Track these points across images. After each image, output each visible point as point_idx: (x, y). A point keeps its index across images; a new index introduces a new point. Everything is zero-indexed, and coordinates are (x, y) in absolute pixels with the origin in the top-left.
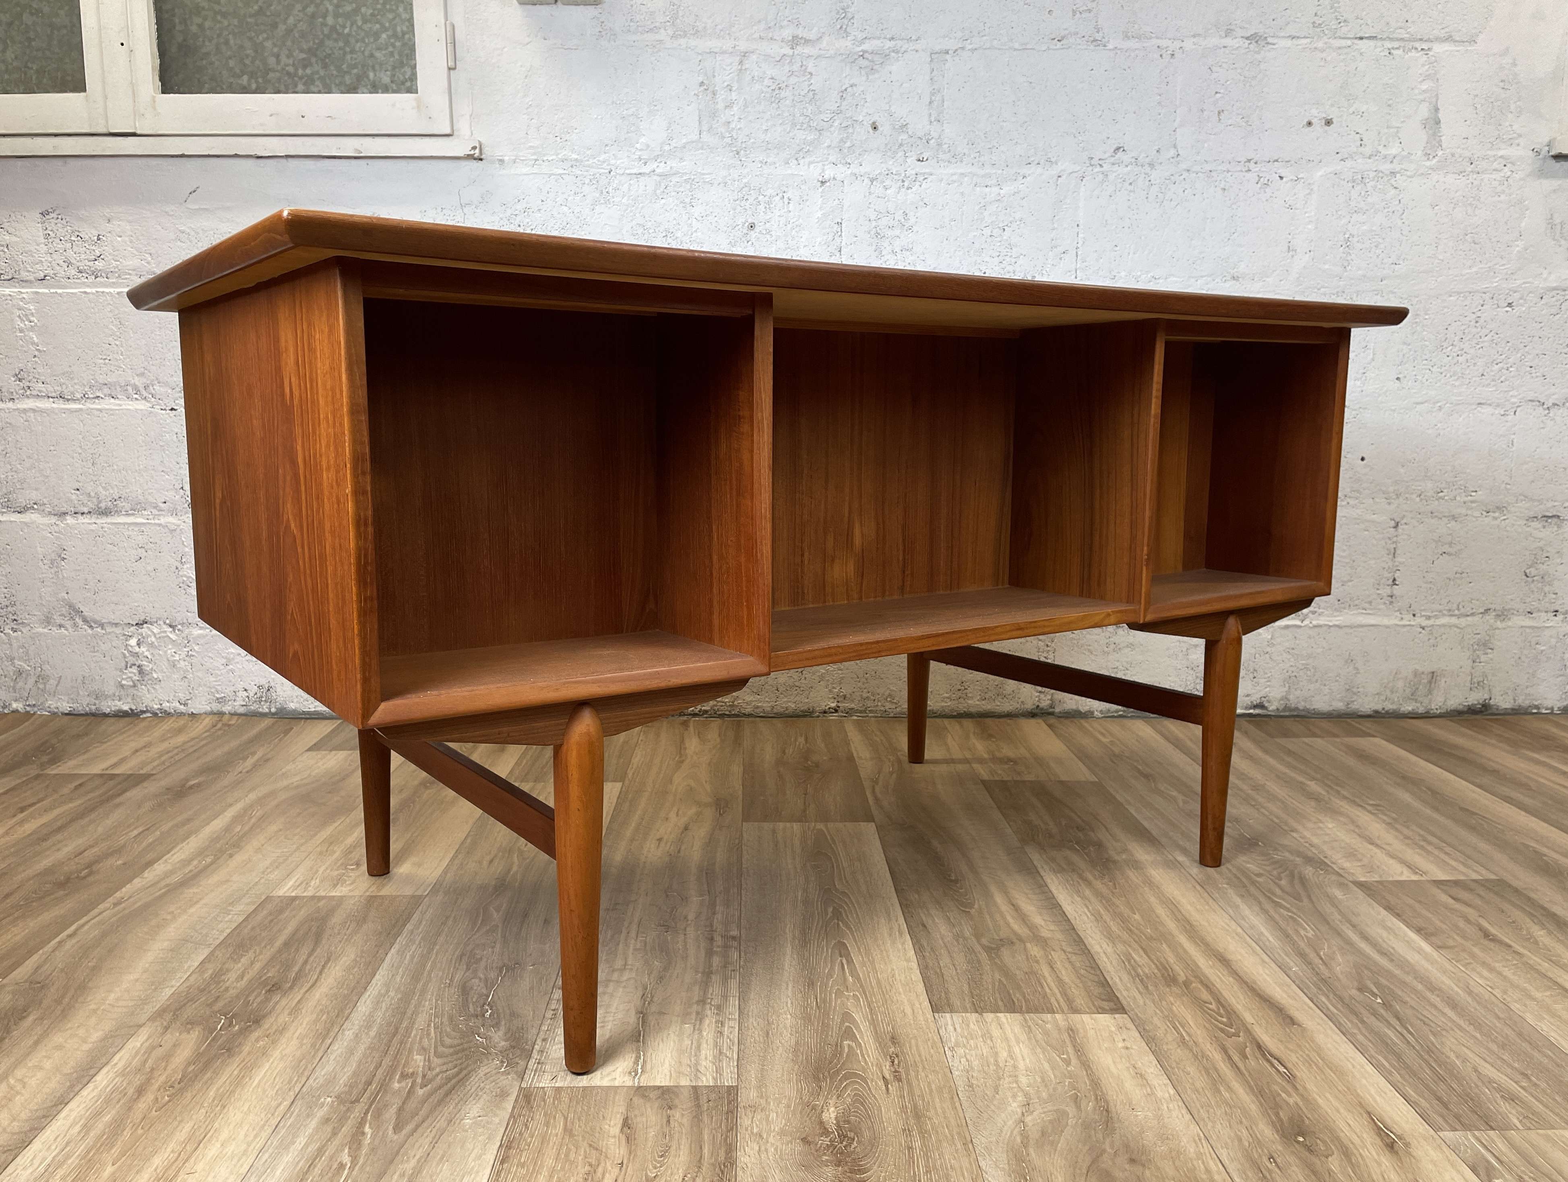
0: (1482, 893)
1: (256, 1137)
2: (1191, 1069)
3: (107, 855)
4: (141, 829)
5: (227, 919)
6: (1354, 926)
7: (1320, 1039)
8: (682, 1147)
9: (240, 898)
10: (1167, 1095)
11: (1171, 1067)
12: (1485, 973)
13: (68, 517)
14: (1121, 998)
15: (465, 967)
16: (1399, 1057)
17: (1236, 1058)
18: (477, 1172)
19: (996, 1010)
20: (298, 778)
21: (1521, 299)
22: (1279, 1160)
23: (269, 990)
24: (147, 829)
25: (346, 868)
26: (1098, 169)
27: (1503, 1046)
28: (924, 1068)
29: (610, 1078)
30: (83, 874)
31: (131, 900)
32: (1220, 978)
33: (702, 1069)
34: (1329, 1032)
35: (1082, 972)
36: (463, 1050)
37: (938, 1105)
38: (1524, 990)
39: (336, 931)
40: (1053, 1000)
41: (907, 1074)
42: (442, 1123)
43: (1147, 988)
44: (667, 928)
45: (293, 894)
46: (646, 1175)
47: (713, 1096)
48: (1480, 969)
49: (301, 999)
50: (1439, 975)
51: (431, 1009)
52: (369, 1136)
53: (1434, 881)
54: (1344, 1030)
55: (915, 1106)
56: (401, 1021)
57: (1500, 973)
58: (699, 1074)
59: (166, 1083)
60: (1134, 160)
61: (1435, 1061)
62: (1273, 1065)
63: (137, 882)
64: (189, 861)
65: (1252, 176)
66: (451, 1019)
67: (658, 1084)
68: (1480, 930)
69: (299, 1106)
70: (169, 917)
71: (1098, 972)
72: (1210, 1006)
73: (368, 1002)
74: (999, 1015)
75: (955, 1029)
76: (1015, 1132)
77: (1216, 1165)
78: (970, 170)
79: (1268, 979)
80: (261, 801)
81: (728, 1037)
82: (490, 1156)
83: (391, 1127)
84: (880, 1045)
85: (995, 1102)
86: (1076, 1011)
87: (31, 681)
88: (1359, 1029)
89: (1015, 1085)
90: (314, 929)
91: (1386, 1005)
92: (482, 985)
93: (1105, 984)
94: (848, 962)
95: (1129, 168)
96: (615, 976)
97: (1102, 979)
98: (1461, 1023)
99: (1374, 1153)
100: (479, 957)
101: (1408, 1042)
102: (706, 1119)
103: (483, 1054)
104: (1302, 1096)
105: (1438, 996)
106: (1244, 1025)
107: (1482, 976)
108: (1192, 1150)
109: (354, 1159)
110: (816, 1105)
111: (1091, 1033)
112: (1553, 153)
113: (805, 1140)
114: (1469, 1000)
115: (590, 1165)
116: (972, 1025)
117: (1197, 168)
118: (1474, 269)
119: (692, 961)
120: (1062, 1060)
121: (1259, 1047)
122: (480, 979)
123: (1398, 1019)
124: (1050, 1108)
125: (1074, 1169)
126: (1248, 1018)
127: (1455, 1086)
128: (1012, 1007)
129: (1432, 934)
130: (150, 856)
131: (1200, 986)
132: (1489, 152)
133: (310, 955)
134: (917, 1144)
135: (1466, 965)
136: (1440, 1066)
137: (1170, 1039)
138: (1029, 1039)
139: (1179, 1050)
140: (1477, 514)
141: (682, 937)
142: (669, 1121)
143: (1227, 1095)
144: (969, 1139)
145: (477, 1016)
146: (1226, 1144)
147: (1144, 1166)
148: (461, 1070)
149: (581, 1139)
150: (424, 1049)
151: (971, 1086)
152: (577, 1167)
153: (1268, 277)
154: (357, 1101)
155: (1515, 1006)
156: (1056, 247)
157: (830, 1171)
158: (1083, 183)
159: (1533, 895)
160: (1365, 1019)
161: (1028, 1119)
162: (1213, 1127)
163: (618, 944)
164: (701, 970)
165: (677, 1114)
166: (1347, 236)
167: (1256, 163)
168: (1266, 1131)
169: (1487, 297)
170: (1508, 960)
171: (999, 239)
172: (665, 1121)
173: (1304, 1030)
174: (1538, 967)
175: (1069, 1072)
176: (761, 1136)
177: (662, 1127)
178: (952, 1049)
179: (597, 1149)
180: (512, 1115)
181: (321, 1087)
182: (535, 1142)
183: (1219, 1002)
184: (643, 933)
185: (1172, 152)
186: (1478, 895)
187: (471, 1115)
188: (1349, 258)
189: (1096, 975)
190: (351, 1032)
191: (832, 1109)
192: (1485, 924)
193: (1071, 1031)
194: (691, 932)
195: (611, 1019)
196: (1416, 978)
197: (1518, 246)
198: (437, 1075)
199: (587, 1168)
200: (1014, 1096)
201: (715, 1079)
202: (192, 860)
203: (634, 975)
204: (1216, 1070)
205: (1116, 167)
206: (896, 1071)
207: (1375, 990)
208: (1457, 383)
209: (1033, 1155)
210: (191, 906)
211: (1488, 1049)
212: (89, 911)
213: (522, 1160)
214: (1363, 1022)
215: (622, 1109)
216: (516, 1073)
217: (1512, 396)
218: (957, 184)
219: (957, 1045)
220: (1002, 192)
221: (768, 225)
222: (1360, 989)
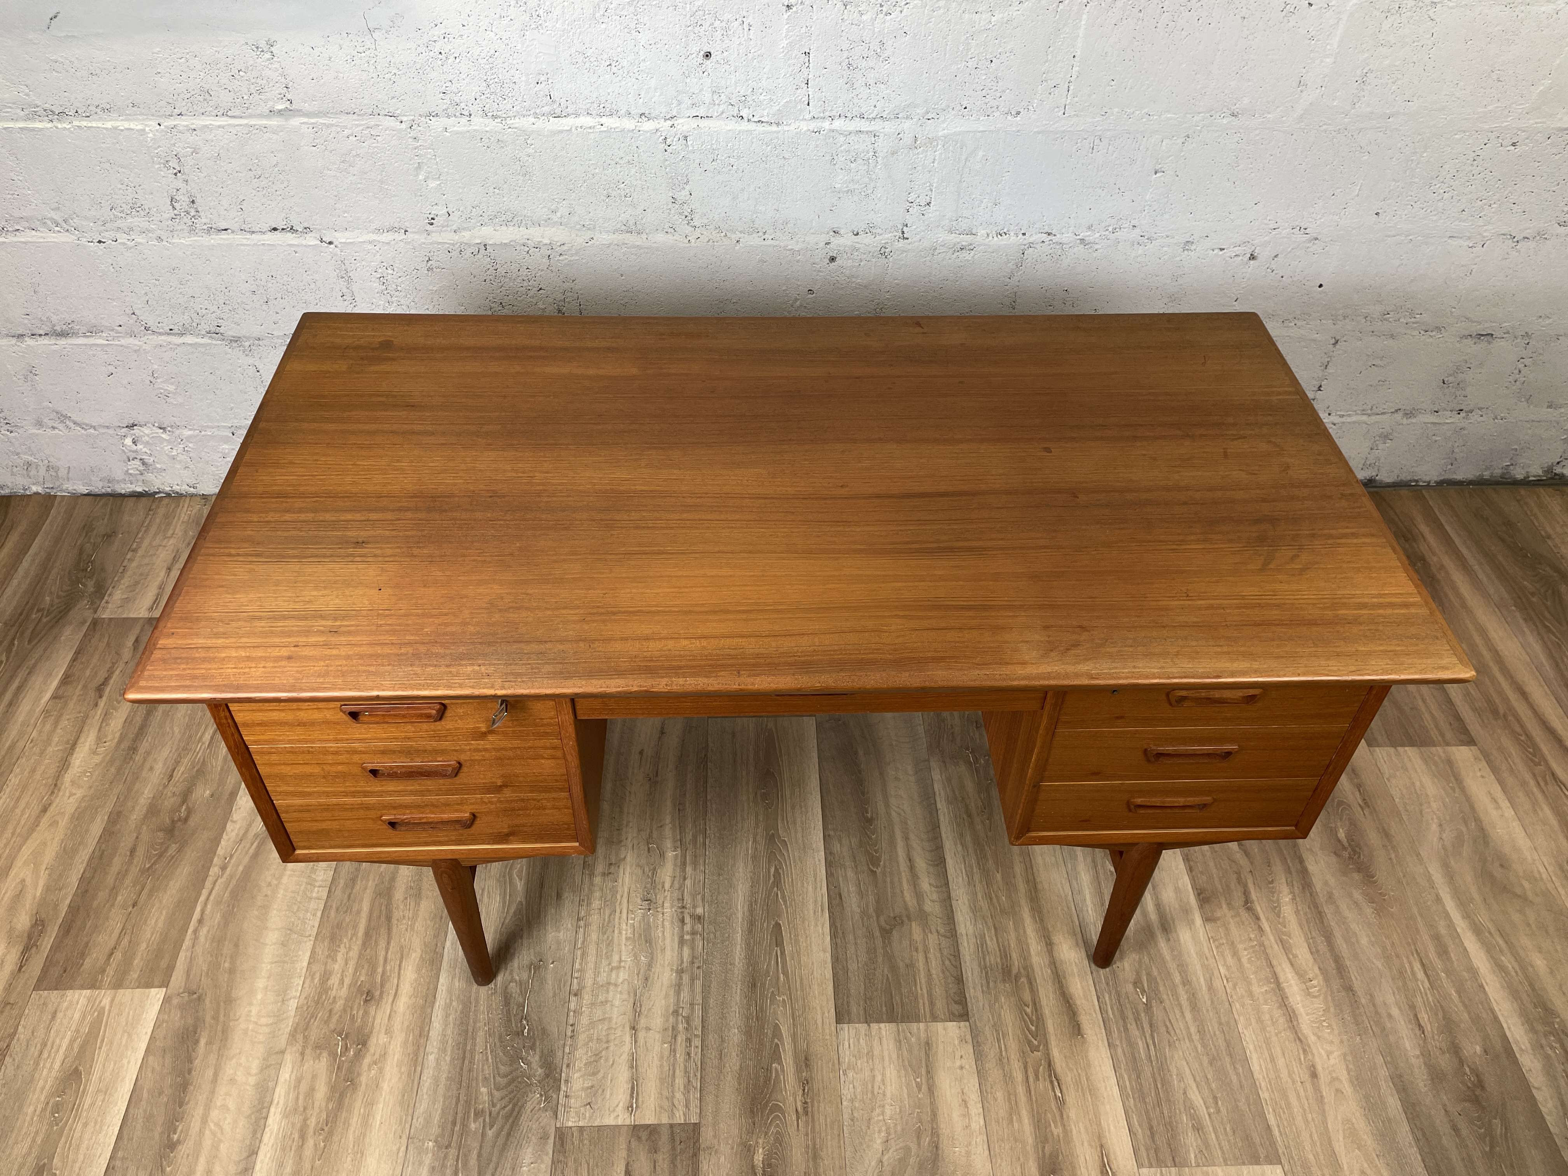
2: (999, 1095)
5: (314, 895)
7: (1092, 1054)
10: (978, 1128)
11: (986, 1092)
12: (1229, 958)
13: (26, 339)
14: (968, 999)
16: (1138, 1076)
17: (1031, 1080)
19: (880, 1019)
23: (366, 1000)
27: (1212, 1061)
28: (824, 1098)
29: (615, 1114)
30: (183, 813)
31: (232, 862)
32: (1041, 973)
34: (1100, 1044)
35: (947, 962)
36: (513, 1080)
37: (829, 1144)
38: (1249, 983)
40: (921, 1004)
41: (812, 1108)
42: (508, 1172)
43: (988, 984)
44: (650, 904)
47: (683, 1137)
48: (1227, 952)
49: (390, 1012)
50: (1196, 961)
51: (485, 1025)
54: (1110, 1045)
55: (814, 1145)
56: (466, 1042)
57: (1240, 960)
58: (675, 1111)
59: (317, 1124)
61: (1161, 1079)
62: (1053, 1087)
65: (1278, 3)
66: (500, 1038)
67: (647, 1121)
68: (1244, 893)
69: (412, 1150)
71: (958, 965)
72: (1027, 1010)
73: (439, 1015)
74: (881, 1025)
75: (849, 1046)
79: (1075, 971)
81: (694, 1060)
84: (797, 1069)
85: (866, 1139)
86: (935, 1018)
87: (42, 471)
88: (1121, 1039)
89: (881, 1118)
90: (384, 910)
91: (1148, 1005)
92: (518, 990)
93: (960, 979)
94: (781, 952)
96: (614, 976)
97: (959, 972)
98: (1193, 1030)
100: (512, 950)
101: (1150, 1057)
102: (679, 1164)
103: (528, 1085)
104: (1064, 1126)
105: (1187, 991)
106: (1045, 1036)
107: (1225, 964)
110: (750, 1145)
111: (941, 1049)
114: (1207, 996)
116: (861, 1043)
119: (668, 954)
120: (917, 1084)
121: (1050, 1065)
122: (516, 983)
123: (1151, 1026)
124: (901, 1145)
126: (1050, 1026)
127: (1166, 1113)
128: (891, 1015)
131: (1025, 980)
133: (387, 950)
135: (1219, 948)
136: (1162, 1087)
137: (993, 1056)
138: (898, 1057)
139: (995, 1070)
140: (1416, 333)
141: (661, 917)
142: (655, 1167)
143: (1017, 1127)
145: (519, 1034)
148: (515, 1105)
150: (486, 1079)
151: (853, 1120)
153: (1269, 113)
154: (450, 1145)
155: (1236, 1006)
156: (1046, 81)
158: (1087, 10)
160: (1129, 1026)
161: (885, 1159)
162: (1000, 1164)
164: (675, 968)
166: (1365, 71)
169: (1492, 136)
170: (1251, 938)
171: (984, 72)
172: (652, 1167)
173: (1084, 1042)
174: (1270, 950)
175: (919, 1100)
178: (845, 1073)
180: (553, 1162)
181: (423, 1128)
183: (1035, 1004)
184: (632, 911)
187: (526, 1162)
189: (956, 967)
190: (434, 1056)
191: (760, 1151)
193: (928, 1047)
194: (667, 910)
195: (613, 1036)
196: (1178, 966)
198: (499, 1112)
200: (880, 1132)
201: (685, 1115)
203: (627, 976)
204: (1016, 1096)
206: (805, 1103)
207: (1145, 985)
214: (1126, 1030)
215: (624, 1154)
216: (552, 1108)
217: (1486, 230)
218: (942, 11)
219: (849, 1068)
220: (994, 19)
221: (726, 54)
222: (1135, 984)
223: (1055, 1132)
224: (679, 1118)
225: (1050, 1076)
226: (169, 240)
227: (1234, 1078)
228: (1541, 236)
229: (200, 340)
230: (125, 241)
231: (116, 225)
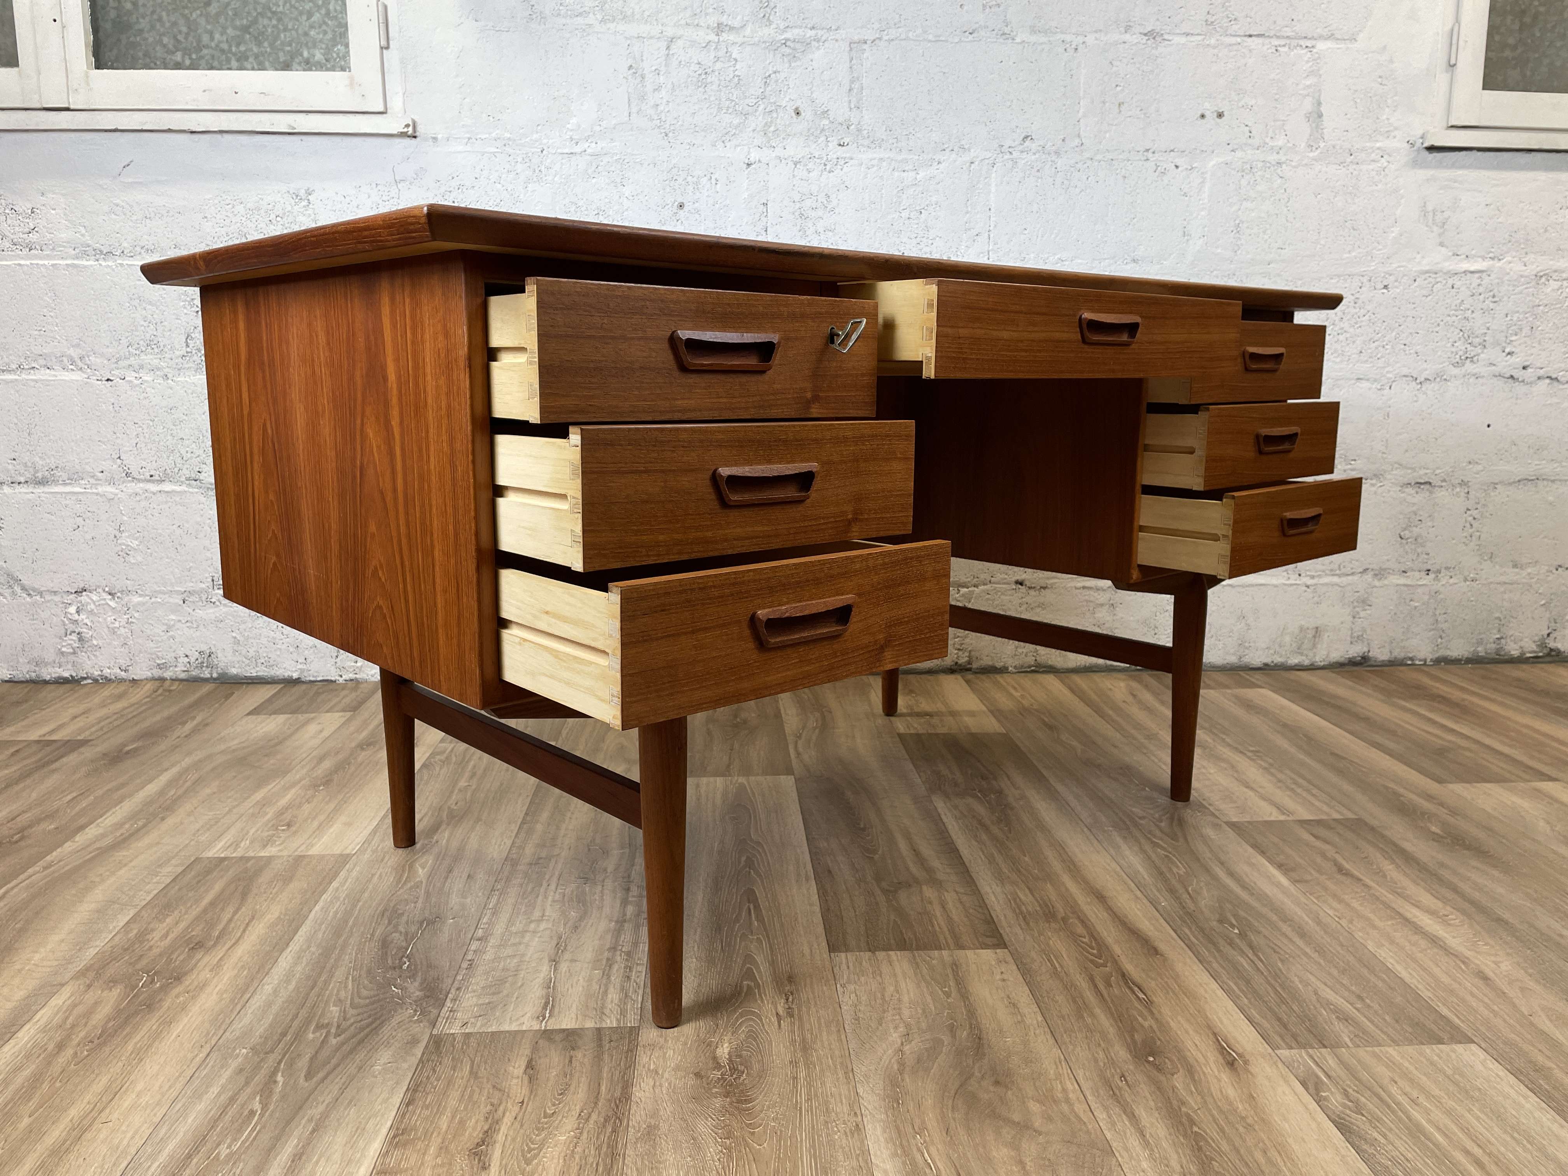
0: (1341, 832)
1: (170, 1087)
2: (1060, 998)
3: (38, 821)
4: (74, 794)
5: (155, 880)
6: (1222, 863)
7: (1179, 967)
8: (581, 1085)
9: (169, 860)
10: (1035, 1022)
11: (1041, 996)
12: (1335, 904)
13: (5, 487)
14: (1004, 935)
15: (386, 922)
16: (1248, 982)
17: (1101, 987)
18: (383, 1115)
19: (887, 948)
20: (236, 742)
21: (1396, 281)
22: (1128, 1078)
23: (193, 948)
24: (82, 794)
25: (277, 829)
26: (1007, 156)
27: (1343, 972)
28: (816, 1003)
29: (518, 1023)
30: (16, 837)
31: (61, 863)
32: (1095, 914)
33: (607, 1011)
34: (1188, 960)
35: (971, 911)
36: (379, 1001)
37: (825, 1038)
38: (1368, 919)
39: (263, 891)
40: (941, 938)
41: (799, 1011)
42: (352, 1069)
43: (1028, 924)
44: (586, 880)
45: (222, 855)
46: (545, 1112)
47: (614, 1037)
48: (1330, 900)
49: (224, 955)
50: (1293, 906)
51: (351, 962)
52: (281, 1084)
53: (1299, 821)
54: (1201, 958)
55: (804, 1040)
56: (320, 974)
57: (1348, 905)
58: (604, 1017)
59: (86, 1037)
60: (1040, 148)
61: (1280, 985)
62: (1134, 992)
63: (68, 847)
64: (120, 825)
65: (1151, 165)
66: (369, 972)
67: (564, 1027)
68: (1335, 865)
69: (214, 1057)
70: (97, 879)
71: (986, 912)
72: (1084, 940)
73: (289, 957)
74: (890, 952)
75: (848, 967)
76: (893, 1061)
77: (1072, 1084)
78: (887, 156)
79: (1138, 913)
80: (197, 765)
81: (635, 981)
82: (397, 1100)
83: (303, 1075)
84: (777, 985)
85: (878, 1034)
86: (962, 948)
88: (1215, 958)
89: (897, 1017)
90: (240, 889)
91: (1242, 935)
92: (402, 938)
93: (990, 922)
94: (755, 907)
95: (1037, 156)
96: (532, 926)
97: (988, 917)
98: (1308, 950)
99: (1216, 1071)
100: (400, 912)
101: (1258, 969)
102: (606, 1056)
103: (398, 1004)
104: (1157, 1019)
105: (1290, 926)
106: (1112, 956)
107: (1331, 908)
108: (1052, 1072)
109: (265, 1107)
110: (711, 1041)
111: (973, 967)
112: (1426, 145)
113: (698, 1075)
114: (1318, 928)
115: (492, 1105)
116: (864, 963)
117: (1099, 157)
118: (1354, 254)
119: (607, 910)
120: (944, 993)
121: (1123, 975)
122: (401, 933)
123: (1252, 948)
124: (928, 1037)
125: (944, 1092)
126: (1117, 950)
127: (1295, 1008)
128: (902, 945)
129: (1293, 870)
130: (83, 821)
131: (1077, 922)
132: (1368, 144)
133: (235, 913)
134: (802, 1075)
135: (1317, 898)
136: (1283, 989)
137: (1044, 970)
138: (916, 974)
139: (1050, 981)
141: (599, 888)
142: (570, 1061)
143: (1089, 1020)
144: (850, 1068)
145: (395, 968)
146: (1084, 1064)
147: (1006, 1087)
148: (376, 1019)
149: (485, 1080)
150: (340, 1000)
151: (857, 1019)
152: (479, 1107)
153: (1165, 260)
154: (272, 1051)
155: (1359, 935)
156: (969, 229)
157: (718, 1102)
158: (995, 169)
159: (1387, 833)
160: (1222, 948)
161: (906, 1048)
162: (1073, 1050)
163: (537, 897)
164: (615, 919)
165: (579, 1054)
166: (1237, 222)
167: (1154, 153)
168: (1121, 1053)
169: (1365, 280)
170: (1357, 892)
171: (916, 221)
172: (567, 1061)
173: (1165, 960)
174: (1384, 899)
175: (949, 1004)
176: (657, 1073)
177: (564, 1066)
178: (842, 986)
179: (500, 1090)
180: (421, 1061)
181: (237, 1039)
182: (440, 1085)
183: (1092, 935)
184: (563, 885)
185: (1077, 141)
186: (1338, 833)
187: (382, 1062)
188: (1239, 243)
189: (984, 914)
190: (271, 986)
191: (726, 1045)
192: (1340, 860)
193: (955, 966)
194: (609, 883)
195: (525, 967)
196: (1271, 910)
197: (1393, 232)
198: (352, 1025)
199: (489, 1107)
200: (896, 1028)
201: (618, 1021)
202: (124, 823)
203: (550, 926)
204: (1082, 997)
205: (1024, 155)
206: (789, 1008)
207: (1234, 922)
208: (1338, 360)
209: (908, 1080)
210: (121, 868)
211: (1330, 974)
212: (18, 875)
213: (427, 1103)
214: (1219, 951)
215: (527, 1052)
216: (428, 1021)
217: (1388, 372)
218: (875, 168)
219: (849, 982)
220: (918, 177)
221: (697, 205)
222: (1221, 921)
223: (1146, 1024)
224: (610, 1022)
225: (1126, 983)
226: (174, 378)
227: (1380, 984)
228: (1440, 377)
229: (178, 488)
230: (133, 379)
231: (127, 362)
